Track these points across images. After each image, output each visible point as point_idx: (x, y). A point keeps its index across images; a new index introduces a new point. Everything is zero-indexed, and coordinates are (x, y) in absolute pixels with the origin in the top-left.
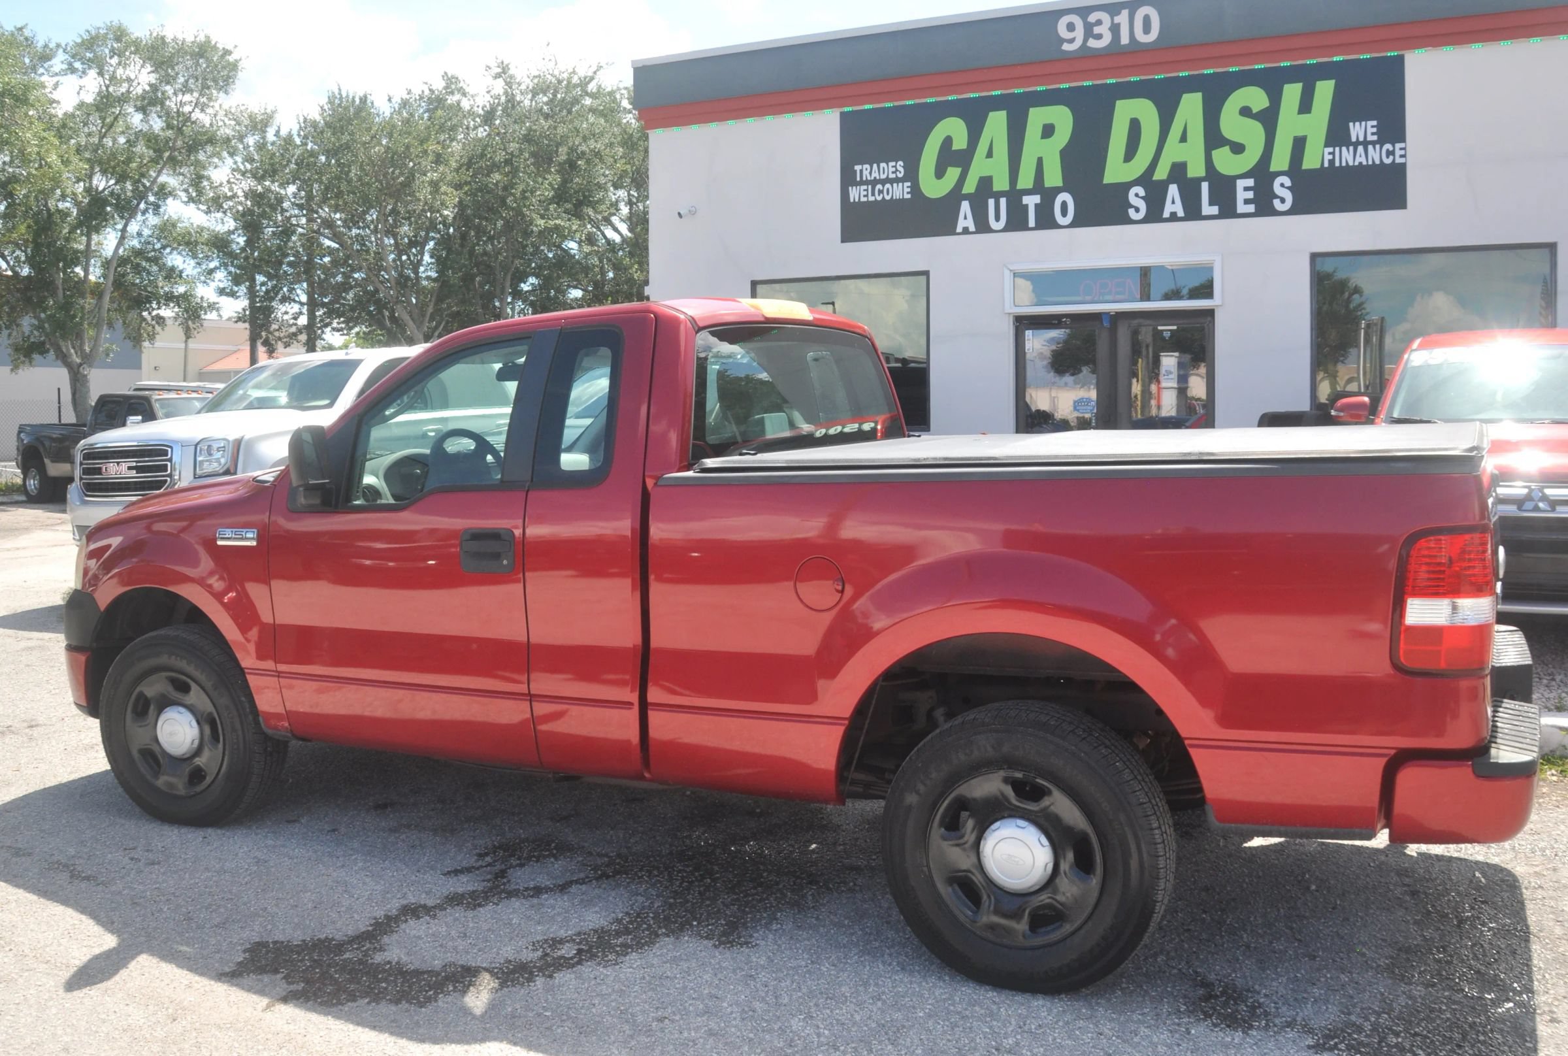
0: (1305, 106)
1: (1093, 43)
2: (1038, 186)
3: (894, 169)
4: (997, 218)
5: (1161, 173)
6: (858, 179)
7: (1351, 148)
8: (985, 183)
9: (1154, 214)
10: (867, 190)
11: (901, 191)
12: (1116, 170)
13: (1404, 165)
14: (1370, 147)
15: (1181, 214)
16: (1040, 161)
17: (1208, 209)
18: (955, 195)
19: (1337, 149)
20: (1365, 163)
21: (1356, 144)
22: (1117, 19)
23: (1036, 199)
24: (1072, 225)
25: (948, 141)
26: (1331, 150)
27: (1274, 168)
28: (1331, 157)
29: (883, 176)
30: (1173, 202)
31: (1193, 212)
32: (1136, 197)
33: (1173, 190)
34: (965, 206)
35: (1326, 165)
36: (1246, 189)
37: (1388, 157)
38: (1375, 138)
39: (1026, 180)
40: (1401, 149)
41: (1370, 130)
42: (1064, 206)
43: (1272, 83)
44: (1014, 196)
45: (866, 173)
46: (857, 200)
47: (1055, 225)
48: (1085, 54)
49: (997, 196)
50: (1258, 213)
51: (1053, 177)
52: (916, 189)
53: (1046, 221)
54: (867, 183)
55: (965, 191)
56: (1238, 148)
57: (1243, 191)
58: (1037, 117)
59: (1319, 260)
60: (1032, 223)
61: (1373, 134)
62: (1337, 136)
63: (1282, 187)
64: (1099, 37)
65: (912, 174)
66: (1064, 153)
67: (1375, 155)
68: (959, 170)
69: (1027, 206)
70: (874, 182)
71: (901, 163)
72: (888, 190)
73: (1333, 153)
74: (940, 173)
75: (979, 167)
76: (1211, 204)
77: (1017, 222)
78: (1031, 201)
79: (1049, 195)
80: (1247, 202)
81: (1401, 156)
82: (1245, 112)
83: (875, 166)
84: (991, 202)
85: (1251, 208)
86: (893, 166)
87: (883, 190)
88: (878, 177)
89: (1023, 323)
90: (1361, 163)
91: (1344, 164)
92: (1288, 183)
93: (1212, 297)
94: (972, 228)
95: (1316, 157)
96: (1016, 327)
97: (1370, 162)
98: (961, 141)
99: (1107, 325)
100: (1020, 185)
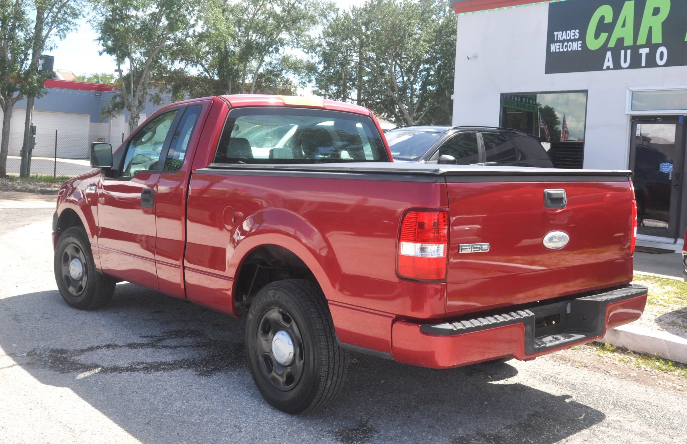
2: (649, 43)
3: (574, 34)
4: (625, 61)
6: (556, 40)
8: (620, 41)
10: (559, 45)
11: (576, 46)
16: (650, 28)
18: (604, 48)
23: (647, 50)
24: (666, 65)
25: (602, 18)
29: (568, 38)
34: (609, 54)
39: (642, 40)
42: (662, 53)
44: (635, 48)
45: (560, 36)
47: (656, 65)
49: (626, 49)
51: (657, 38)
52: (584, 45)
53: (651, 63)
54: (560, 41)
55: (609, 46)
58: (651, 3)
60: (643, 64)
65: (582, 37)
66: (665, 24)
68: (607, 34)
69: (641, 54)
70: (563, 41)
71: (577, 31)
72: (570, 45)
74: (597, 36)
75: (618, 32)
77: (635, 64)
78: (644, 51)
79: (654, 48)
83: (564, 32)
84: (623, 52)
86: (573, 33)
87: (567, 46)
88: (565, 39)
89: (635, 120)
94: (612, 67)
96: (631, 122)
98: (609, 18)
99: (682, 122)
100: (639, 43)
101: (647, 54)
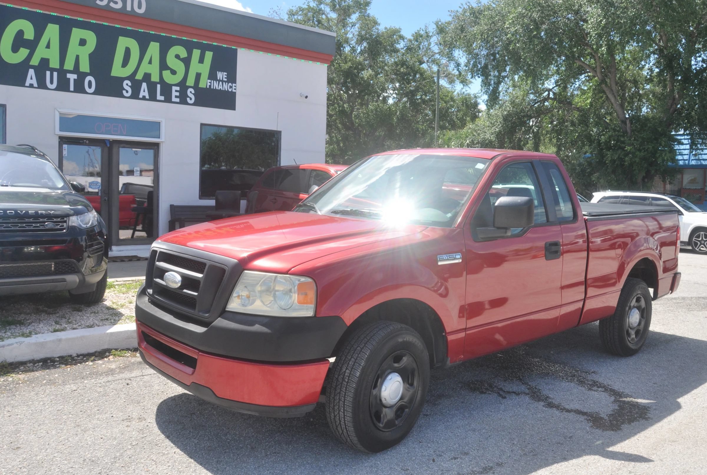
0: (201, 60)
1: (112, 5)
2: (76, 70)
4: (52, 82)
5: (139, 76)
7: (217, 82)
8: (45, 62)
9: (135, 95)
12: (117, 71)
13: (235, 93)
14: (224, 83)
15: (147, 97)
16: (77, 57)
17: (160, 97)
18: (25, 65)
19: (212, 81)
20: (222, 89)
21: (219, 81)
23: (75, 76)
24: (94, 93)
25: (20, 33)
26: (210, 81)
27: (188, 84)
28: (210, 84)
30: (144, 91)
31: (153, 98)
32: (127, 85)
33: (144, 85)
34: (31, 72)
35: (208, 87)
36: (176, 91)
37: (230, 88)
38: (226, 80)
39: (69, 65)
40: (235, 86)
41: (225, 76)
42: (90, 83)
43: (189, 47)
44: (62, 73)
47: (85, 92)
48: (108, 8)
49: (52, 70)
50: (180, 103)
51: (85, 67)
53: (80, 88)
55: (32, 63)
56: (174, 72)
57: (175, 92)
58: (77, 34)
59: (204, 127)
60: (72, 88)
61: (225, 78)
62: (212, 76)
63: (190, 92)
66: (91, 56)
67: (226, 87)
68: (28, 51)
69: (69, 79)
73: (211, 83)
74: (15, 50)
75: (41, 52)
76: (161, 95)
77: (63, 86)
78: (72, 77)
79: (82, 76)
80: (176, 97)
81: (235, 89)
82: (177, 57)
84: (48, 73)
85: (178, 100)
89: (63, 140)
90: (220, 89)
91: (214, 88)
92: (193, 92)
93: (159, 138)
94: (36, 85)
95: (204, 83)
96: (59, 142)
97: (224, 89)
98: (29, 34)
99: (108, 145)
100: (66, 67)
101: (74, 79)
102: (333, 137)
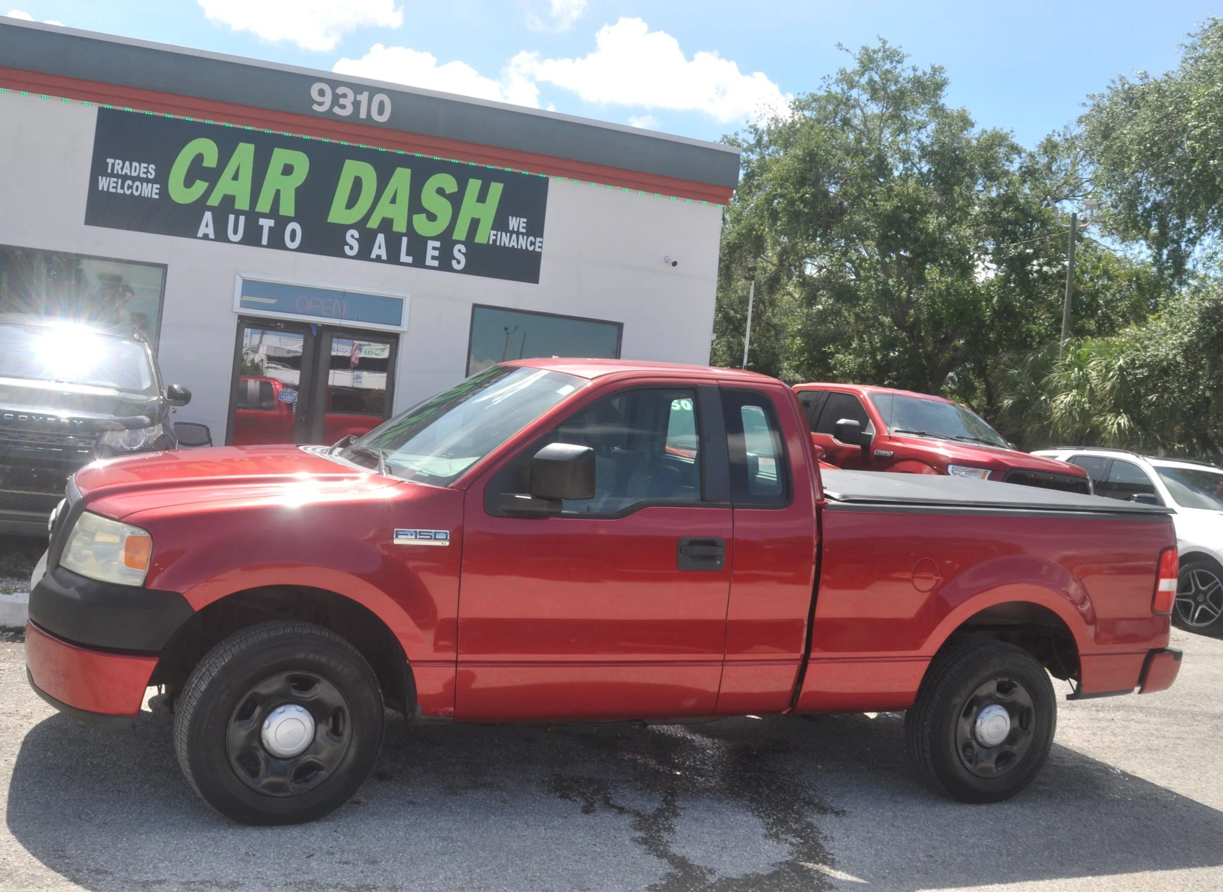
0: (482, 197)
1: (337, 110)
2: (274, 213)
3: (145, 170)
4: (235, 232)
5: (373, 223)
6: (109, 171)
7: (508, 234)
8: (228, 200)
9: (364, 254)
10: (117, 183)
11: (150, 191)
12: (338, 214)
13: (540, 254)
14: (521, 236)
15: (384, 257)
16: (278, 193)
17: (404, 258)
18: (200, 206)
19: (499, 233)
20: (516, 247)
21: (512, 232)
22: (359, 97)
23: (271, 223)
24: (298, 250)
25: (199, 158)
26: (495, 232)
27: (455, 237)
28: (494, 238)
29: (134, 174)
30: (380, 248)
31: (393, 258)
32: (352, 236)
33: (381, 238)
34: (208, 216)
35: (491, 242)
36: (434, 248)
37: (531, 246)
38: (524, 231)
39: (264, 205)
40: (540, 242)
41: (522, 225)
42: (293, 233)
43: (462, 175)
44: (252, 216)
45: (118, 168)
46: (105, 189)
47: (284, 248)
48: (329, 116)
49: (238, 213)
50: (441, 268)
51: (288, 208)
52: (164, 192)
53: (276, 242)
54: (117, 176)
55: (210, 203)
56: (432, 217)
57: (432, 249)
58: (280, 156)
59: (477, 309)
60: (265, 241)
61: (523, 227)
62: (500, 224)
63: (459, 251)
64: (343, 107)
65: (162, 179)
66: (298, 190)
67: (523, 243)
68: (207, 184)
69: (262, 226)
70: (125, 178)
71: (153, 166)
72: (137, 187)
73: (496, 235)
74: (188, 183)
75: (225, 186)
76: (408, 254)
77: (252, 238)
78: (267, 224)
79: (282, 222)
80: (433, 258)
81: (539, 247)
82: (440, 191)
83: (127, 163)
84: (232, 217)
85: (436, 263)
86: (145, 168)
87: (132, 186)
88: (129, 174)
89: (245, 322)
90: (513, 246)
91: (502, 244)
92: (464, 250)
93: (400, 325)
94: (212, 236)
95: (484, 235)
96: (238, 325)
97: (519, 247)
98: (211, 161)
99: (315, 333)
100: (259, 209)
101: (270, 228)
102: (864, 341)
